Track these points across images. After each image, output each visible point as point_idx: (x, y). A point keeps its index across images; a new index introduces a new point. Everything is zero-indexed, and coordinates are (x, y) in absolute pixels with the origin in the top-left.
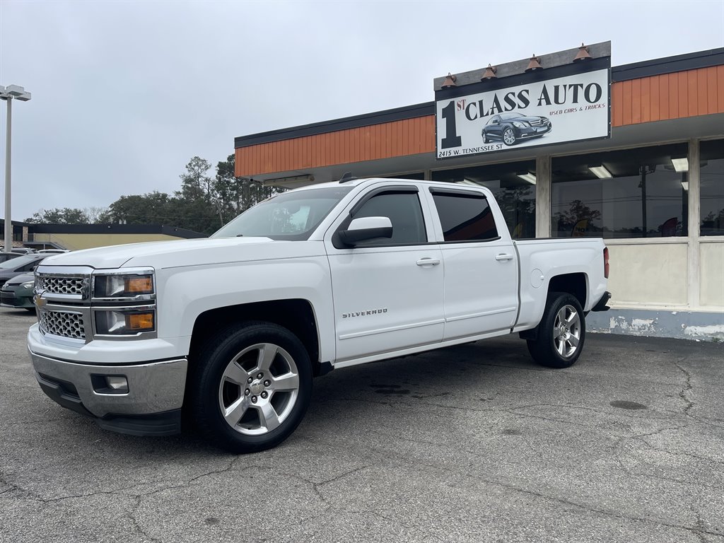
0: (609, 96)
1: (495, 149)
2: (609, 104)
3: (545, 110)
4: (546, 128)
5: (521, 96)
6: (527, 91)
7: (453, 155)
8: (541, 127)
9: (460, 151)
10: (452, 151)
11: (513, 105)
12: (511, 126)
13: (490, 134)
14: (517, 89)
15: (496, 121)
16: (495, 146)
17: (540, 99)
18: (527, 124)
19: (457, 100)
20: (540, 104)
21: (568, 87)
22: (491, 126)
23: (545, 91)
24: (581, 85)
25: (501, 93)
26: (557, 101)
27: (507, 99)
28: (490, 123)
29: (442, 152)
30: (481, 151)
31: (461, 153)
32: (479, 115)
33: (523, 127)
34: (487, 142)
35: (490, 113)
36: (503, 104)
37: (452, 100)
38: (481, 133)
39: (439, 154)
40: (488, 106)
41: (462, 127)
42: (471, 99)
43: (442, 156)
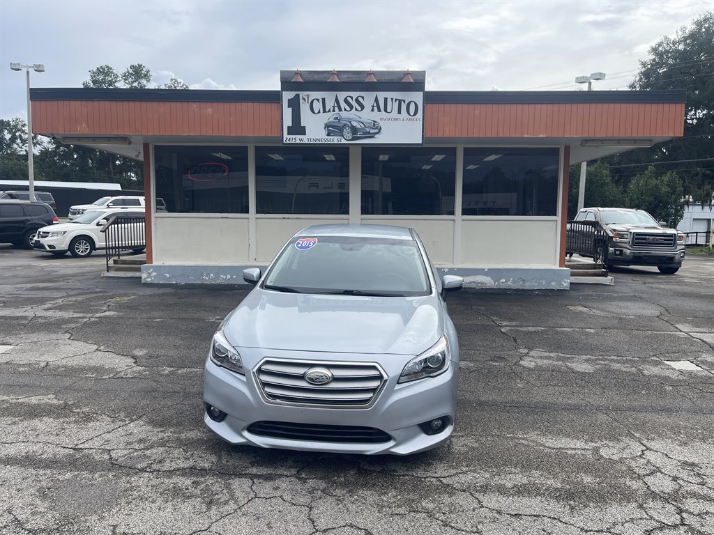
0: (423, 113)
1: (336, 142)
2: (423, 120)
3: (376, 116)
4: (377, 131)
5: (357, 100)
6: (363, 98)
7: (298, 141)
8: (373, 129)
9: (305, 139)
10: (297, 139)
11: (351, 107)
12: (350, 125)
13: (331, 128)
14: (355, 94)
15: (337, 118)
16: (335, 140)
17: (373, 106)
18: (362, 125)
19: (302, 94)
20: (373, 110)
21: (394, 100)
22: (333, 122)
23: (376, 100)
24: (404, 101)
25: (342, 95)
26: (386, 110)
27: (346, 101)
28: (332, 119)
29: (288, 138)
30: (323, 142)
31: (306, 141)
32: (322, 111)
33: (358, 126)
34: (329, 135)
35: (331, 110)
36: (343, 105)
37: (298, 93)
38: (324, 126)
39: (285, 139)
40: (330, 104)
41: (307, 118)
42: (314, 95)
43: (288, 142)
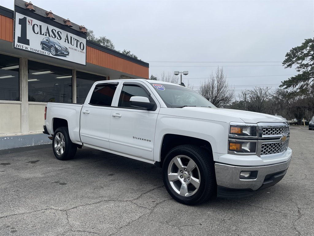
0: (86, 50)
1: (47, 54)
2: (86, 53)
3: (67, 45)
4: (67, 53)
6: (61, 33)
7: (24, 48)
8: (66, 52)
10: (24, 46)
11: (55, 36)
12: (54, 46)
13: (46, 45)
14: (57, 29)
15: (47, 40)
16: (46, 53)
17: (66, 39)
18: (60, 48)
19: (28, 18)
20: (65, 41)
21: (75, 39)
22: (45, 42)
23: (67, 36)
24: (79, 41)
25: (51, 28)
26: (71, 43)
27: (52, 31)
28: (45, 40)
29: (18, 44)
30: (40, 52)
31: (29, 49)
32: (39, 33)
33: (58, 48)
34: (43, 49)
35: (45, 34)
36: (51, 33)
37: (25, 16)
38: (40, 43)
39: (16, 45)
40: (44, 31)
41: (30, 35)
42: (35, 21)
43: (18, 47)
